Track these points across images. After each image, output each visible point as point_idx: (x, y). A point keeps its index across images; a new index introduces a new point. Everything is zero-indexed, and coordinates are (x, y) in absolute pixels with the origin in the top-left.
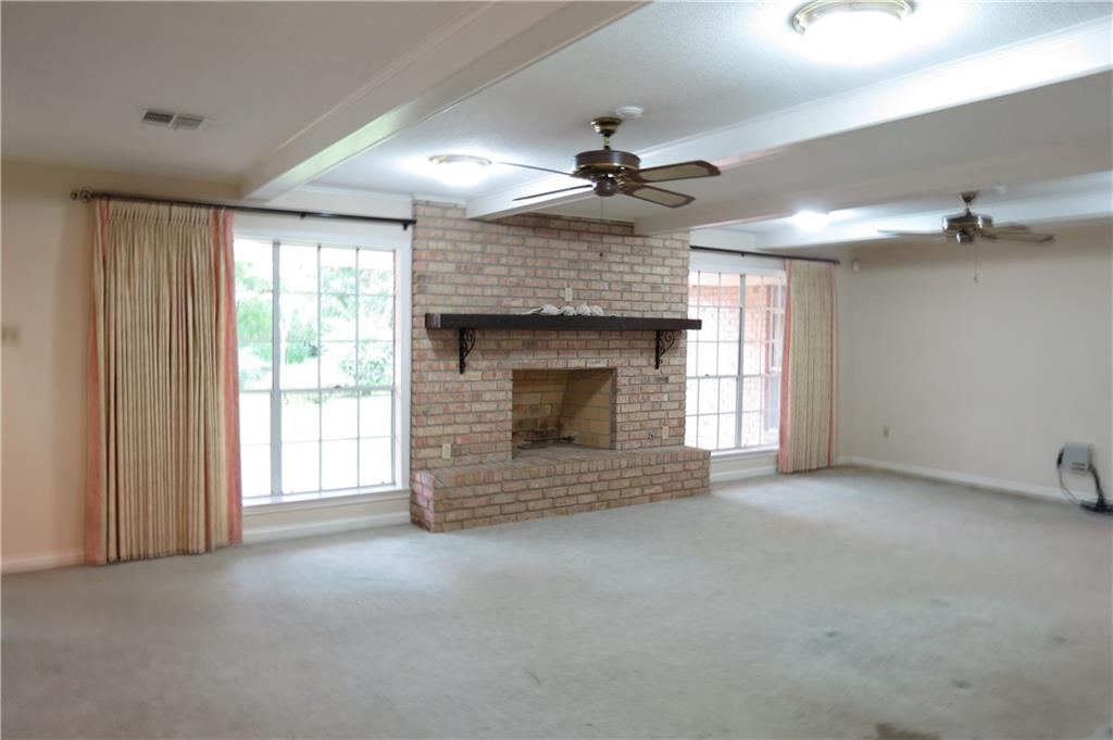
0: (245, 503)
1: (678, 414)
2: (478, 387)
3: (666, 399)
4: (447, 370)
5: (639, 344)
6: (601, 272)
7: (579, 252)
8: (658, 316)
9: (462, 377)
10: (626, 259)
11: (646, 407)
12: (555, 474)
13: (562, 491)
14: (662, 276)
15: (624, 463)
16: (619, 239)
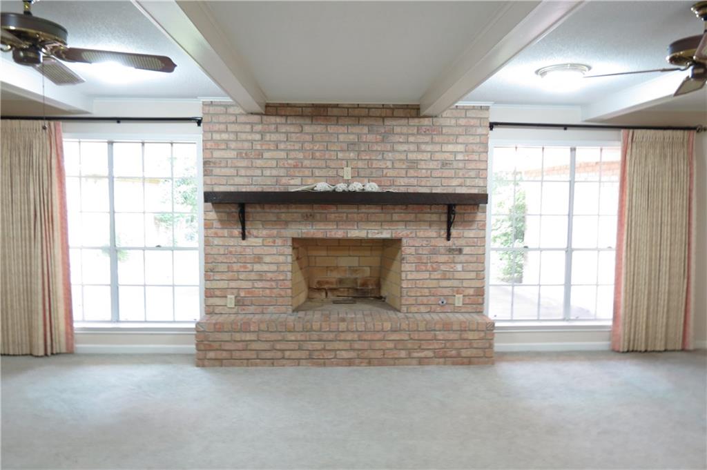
0: (76, 325)
1: (477, 284)
2: (258, 251)
3: (460, 269)
4: (232, 237)
5: (427, 217)
6: (383, 152)
7: (359, 136)
8: (450, 191)
9: (244, 243)
10: (411, 139)
11: (436, 275)
12: (311, 330)
13: (319, 345)
14: (455, 153)
15: (388, 326)
16: (404, 121)
